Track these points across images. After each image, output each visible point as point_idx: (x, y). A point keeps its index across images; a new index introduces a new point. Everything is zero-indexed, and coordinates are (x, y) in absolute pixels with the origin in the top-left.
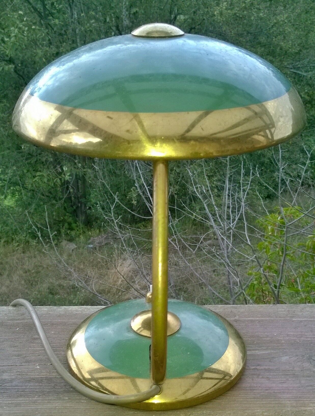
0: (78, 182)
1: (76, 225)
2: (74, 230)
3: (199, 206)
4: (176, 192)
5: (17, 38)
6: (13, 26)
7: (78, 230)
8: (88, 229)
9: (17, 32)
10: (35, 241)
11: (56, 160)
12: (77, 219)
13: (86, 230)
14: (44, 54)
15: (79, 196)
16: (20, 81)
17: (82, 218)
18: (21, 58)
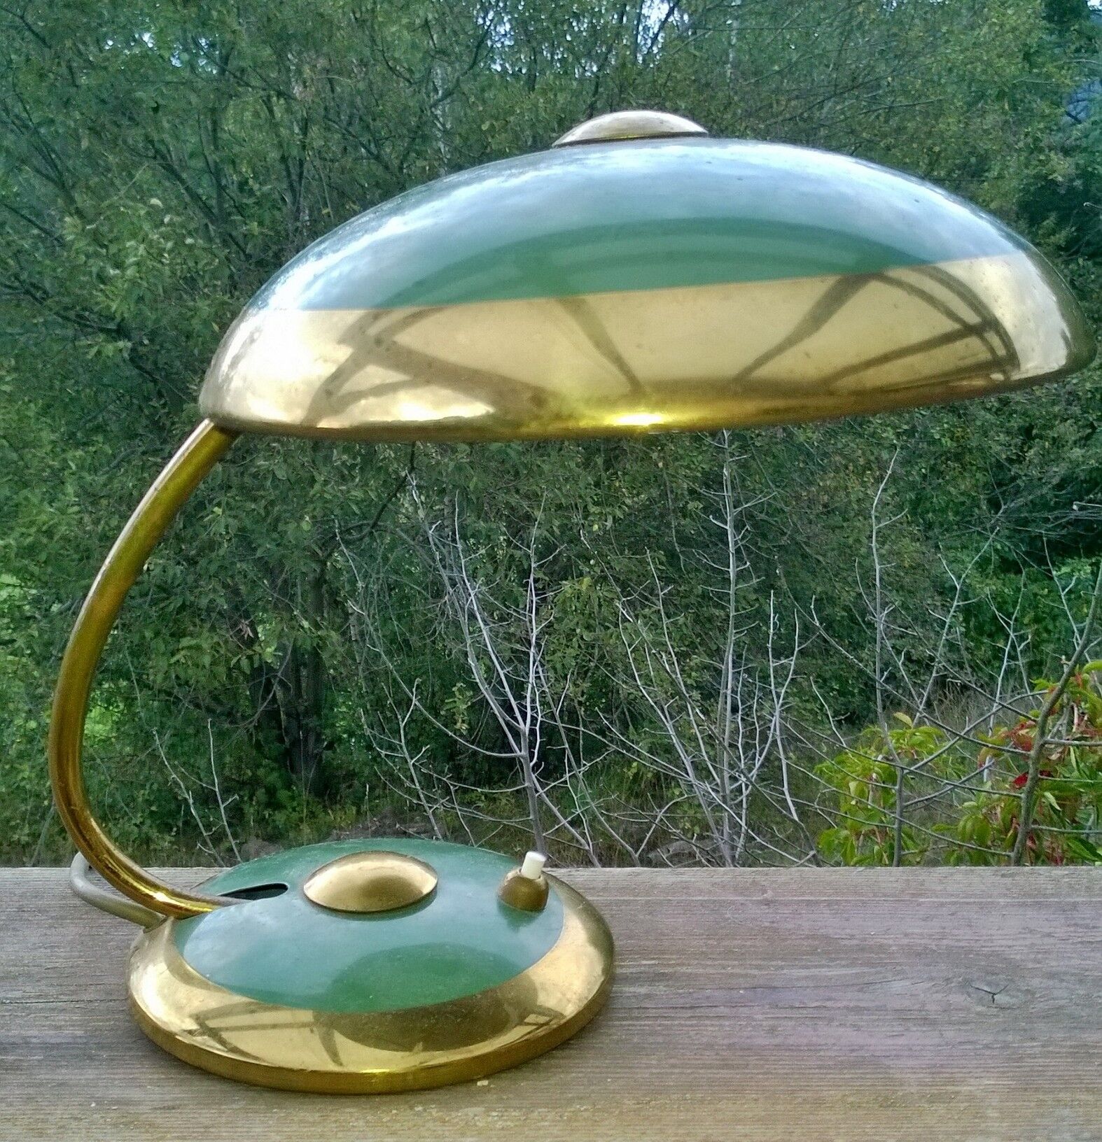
0: (298, 671)
1: (290, 793)
2: (285, 807)
3: (650, 740)
4: (582, 699)
5: (144, 269)
6: (133, 236)
7: (294, 810)
8: (325, 807)
9: (145, 254)
10: (168, 838)
11: (236, 608)
12: (294, 777)
13: (318, 809)
14: (216, 313)
15: (301, 709)
16: (144, 387)
17: (308, 773)
18: (150, 324)
